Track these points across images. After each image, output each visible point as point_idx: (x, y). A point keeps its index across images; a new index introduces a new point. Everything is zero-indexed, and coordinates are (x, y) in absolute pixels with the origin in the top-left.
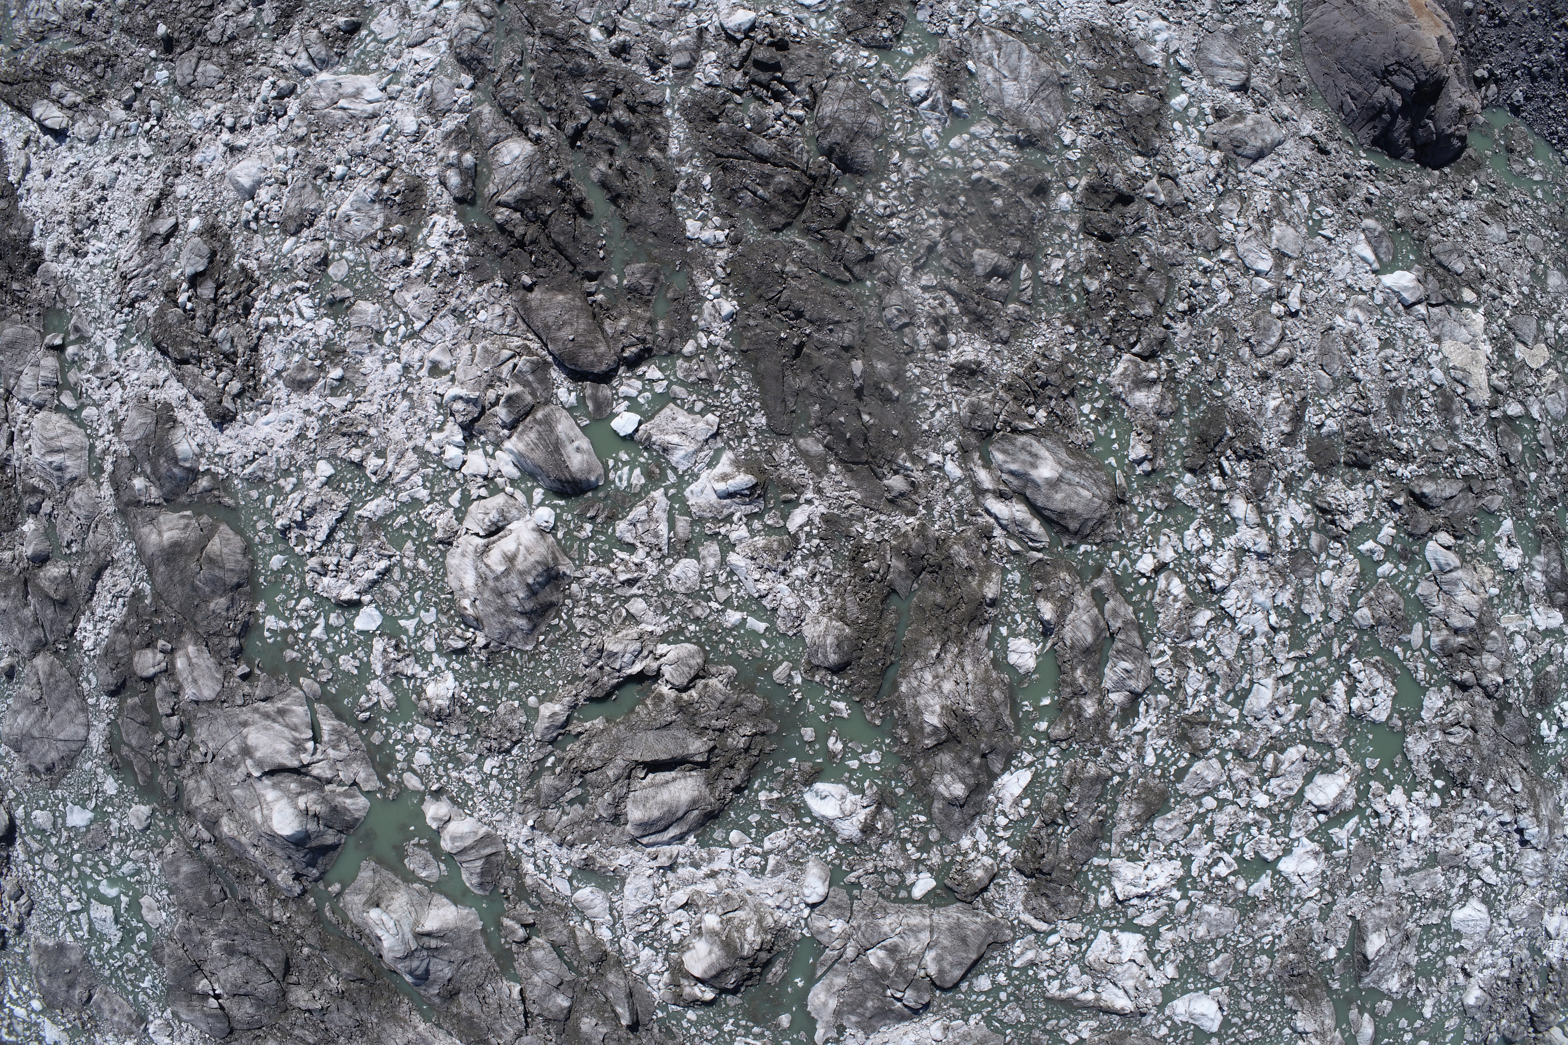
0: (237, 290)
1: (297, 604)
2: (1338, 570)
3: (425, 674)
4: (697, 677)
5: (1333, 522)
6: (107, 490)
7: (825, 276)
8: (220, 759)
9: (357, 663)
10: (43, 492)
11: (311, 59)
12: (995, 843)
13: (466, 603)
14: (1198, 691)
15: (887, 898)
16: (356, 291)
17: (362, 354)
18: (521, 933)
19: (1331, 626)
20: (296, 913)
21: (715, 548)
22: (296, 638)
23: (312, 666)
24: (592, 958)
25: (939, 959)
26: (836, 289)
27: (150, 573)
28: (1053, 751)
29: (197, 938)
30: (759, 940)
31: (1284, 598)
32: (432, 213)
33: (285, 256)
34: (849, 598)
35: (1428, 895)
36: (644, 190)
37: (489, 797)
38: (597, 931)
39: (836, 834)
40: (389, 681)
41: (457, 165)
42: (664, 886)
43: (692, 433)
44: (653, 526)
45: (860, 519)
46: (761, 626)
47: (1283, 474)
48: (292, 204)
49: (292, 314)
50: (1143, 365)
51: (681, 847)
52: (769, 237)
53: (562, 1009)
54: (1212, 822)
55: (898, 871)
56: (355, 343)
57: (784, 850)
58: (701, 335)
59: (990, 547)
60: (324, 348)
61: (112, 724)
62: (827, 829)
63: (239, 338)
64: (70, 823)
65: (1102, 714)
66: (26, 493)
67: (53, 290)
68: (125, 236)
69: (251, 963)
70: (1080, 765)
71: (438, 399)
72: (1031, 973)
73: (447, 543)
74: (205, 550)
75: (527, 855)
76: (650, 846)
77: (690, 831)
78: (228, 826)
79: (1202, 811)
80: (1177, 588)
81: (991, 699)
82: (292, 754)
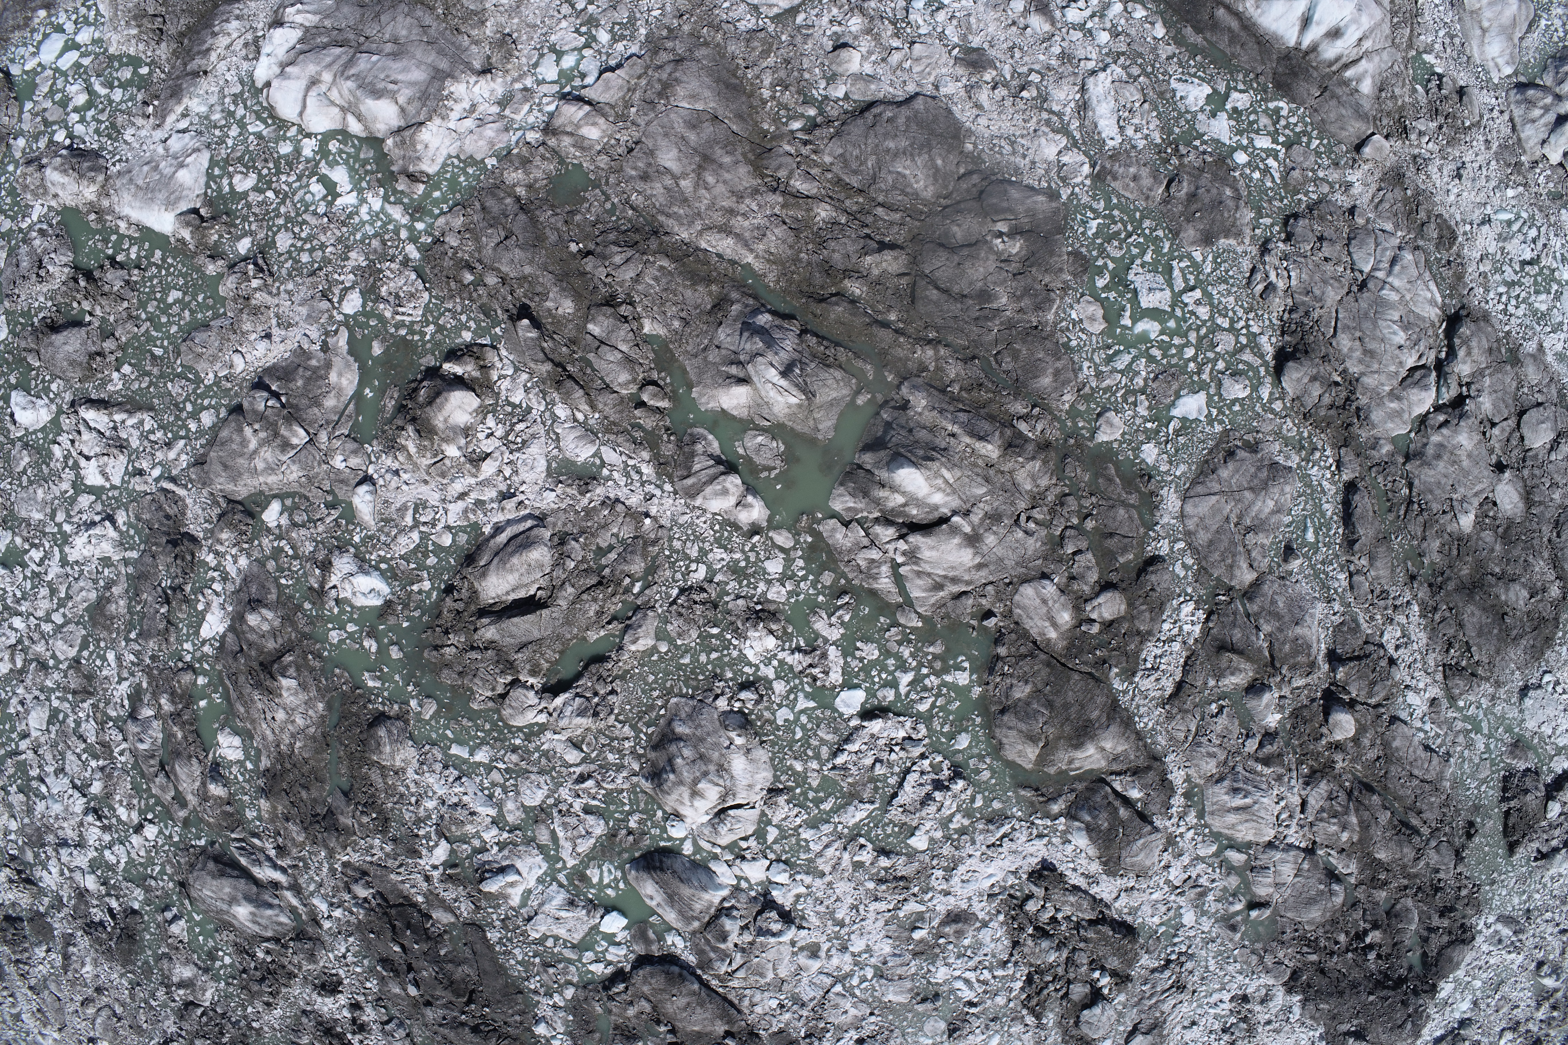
0: (1042, 997)
2: (7, 831)
3: (781, 656)
4: (503, 696)
5: (20, 872)
6: (1177, 778)
8: (1008, 522)
9: (858, 654)
10: (1257, 760)
12: (219, 564)
13: (739, 741)
14: (87, 721)
15: (301, 497)
17: (895, 955)
18: (645, 398)
20: (907, 360)
21: (510, 818)
22: (931, 668)
23: (909, 641)
24: (569, 384)
25: (244, 443)
27: (1115, 701)
28: (188, 658)
29: (1027, 304)
30: (404, 443)
31: (40, 807)
33: (996, 1031)
34: (380, 785)
38: (569, 412)
39: (356, 556)
40: (820, 642)
42: (507, 475)
43: (550, 920)
44: (569, 833)
45: (387, 855)
46: (455, 750)
47: (66, 910)
49: (979, 981)
50: (191, 998)
51: (495, 520)
53: (593, 320)
54: (52, 600)
55: (295, 525)
56: (902, 965)
57: (400, 532)
58: (562, 1004)
59: (275, 840)
60: (937, 955)
61: (1151, 525)
62: (363, 560)
63: (1033, 953)
64: (1202, 397)
65: (155, 696)
66: (1280, 755)
67: (1269, 960)
68: (1186, 1024)
69: (956, 289)
70: (164, 646)
71: (805, 924)
72: (170, 435)
73: (773, 792)
74: (1041, 744)
75: (651, 483)
76: (525, 518)
77: (488, 540)
78: (990, 450)
79: (62, 610)
80: (122, 812)
81: (245, 705)
82: (917, 548)
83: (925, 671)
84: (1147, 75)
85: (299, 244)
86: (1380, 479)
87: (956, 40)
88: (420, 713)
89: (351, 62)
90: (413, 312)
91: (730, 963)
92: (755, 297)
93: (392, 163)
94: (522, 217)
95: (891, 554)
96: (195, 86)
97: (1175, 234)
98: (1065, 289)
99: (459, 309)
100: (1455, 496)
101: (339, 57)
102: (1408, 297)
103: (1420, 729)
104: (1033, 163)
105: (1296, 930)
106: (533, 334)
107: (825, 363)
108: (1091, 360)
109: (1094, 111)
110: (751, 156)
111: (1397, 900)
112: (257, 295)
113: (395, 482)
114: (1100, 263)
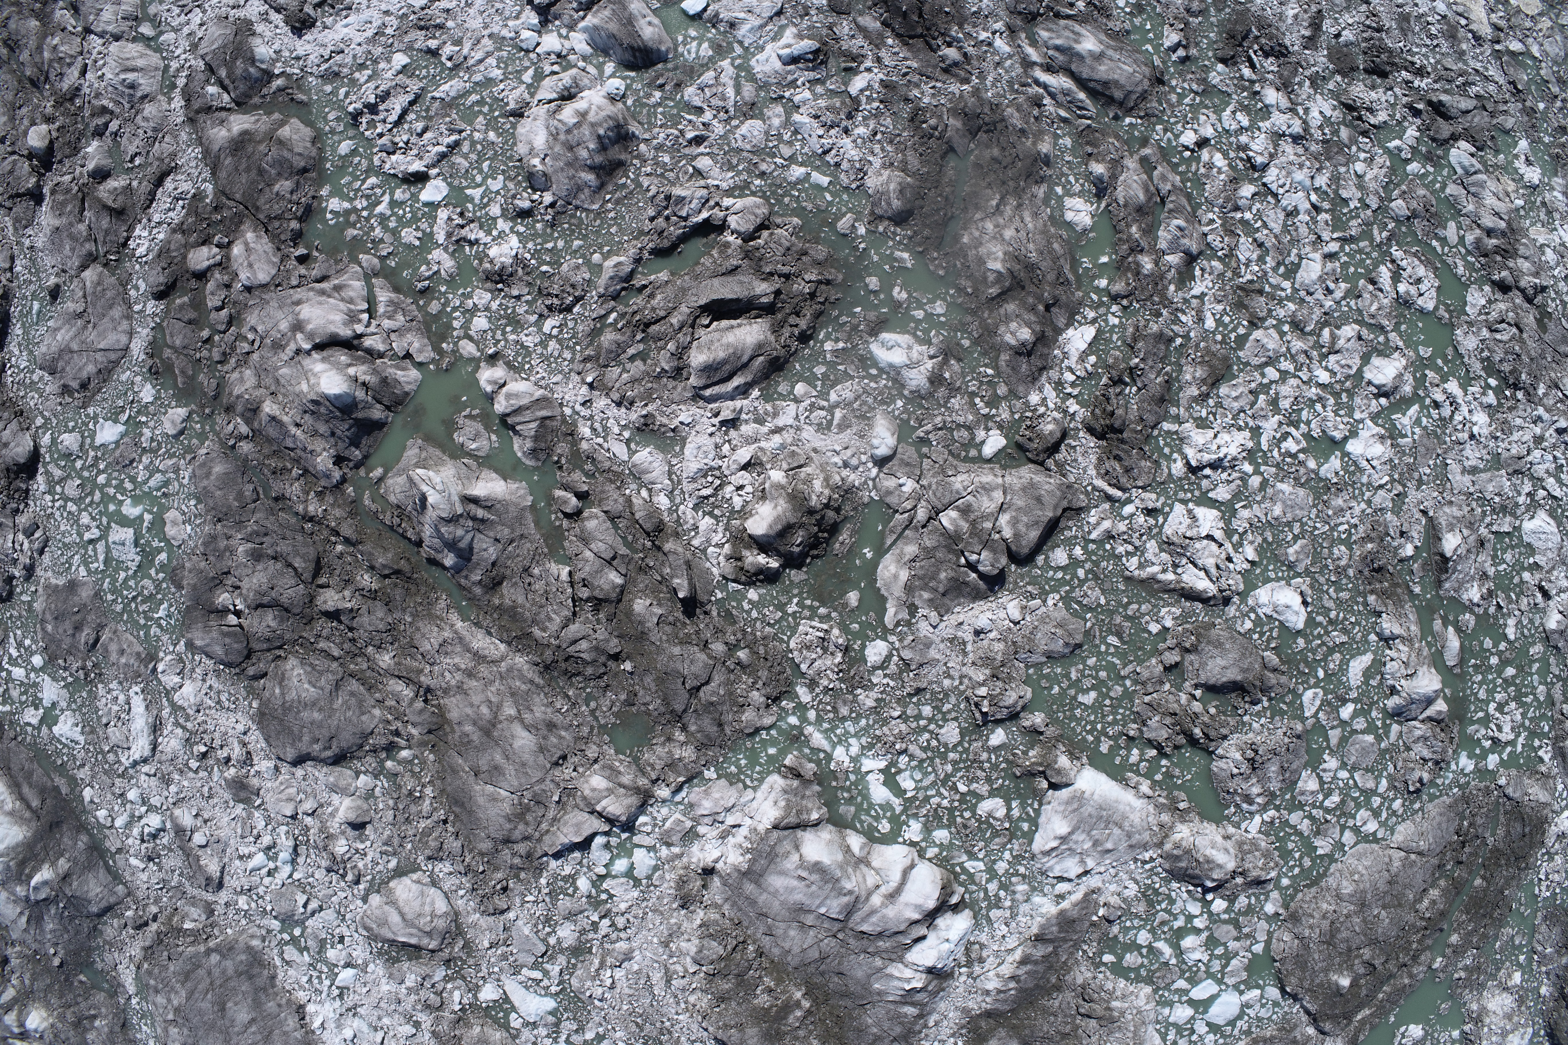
2: (1370, 161)
3: (489, 239)
4: (762, 227)
5: (1360, 118)
6: (178, 102)
8: (268, 341)
9: (420, 235)
10: (112, 112)
12: (1064, 401)
13: (536, 161)
14: (1249, 260)
15: (957, 456)
18: (574, 500)
19: (1369, 212)
20: (332, 505)
21: (779, 109)
22: (359, 216)
23: (373, 241)
24: (648, 526)
25: (1014, 522)
27: (213, 174)
28: (1114, 308)
29: (223, 544)
30: (827, 492)
31: (1322, 181)
34: (910, 153)
35: (1497, 499)
38: (655, 499)
39: (903, 386)
40: (451, 248)
42: (727, 445)
43: (757, 11)
44: (720, 89)
45: (917, 86)
46: (824, 180)
47: (1307, 73)
51: (745, 402)
53: (615, 587)
54: (1277, 394)
55: (969, 428)
57: (850, 404)
59: (1041, 113)
61: (158, 328)
62: (895, 381)
64: (98, 441)
65: (1160, 275)
66: (94, 116)
69: (279, 565)
70: (1142, 323)
72: (1108, 547)
73: (518, 114)
74: (275, 138)
75: (584, 417)
76: (713, 399)
77: (755, 382)
78: (269, 408)
79: (1265, 381)
80: (1220, 162)
81: (1051, 251)
82: (345, 324)
83: (365, 213)
84: (102, 751)
87: (256, 814)
89: (850, 911)
90: (809, 630)
92: (458, 585)
93: (820, 795)
94: (679, 707)
95: (373, 323)
96: (1042, 927)
97: (98, 595)
98: (192, 554)
99: (758, 624)
101: (864, 920)
104: (204, 680)
106: (676, 582)
107: (400, 510)
108: (181, 485)
109: (147, 723)
110: (448, 730)
112: (983, 679)
113: (849, 456)
114: (161, 576)
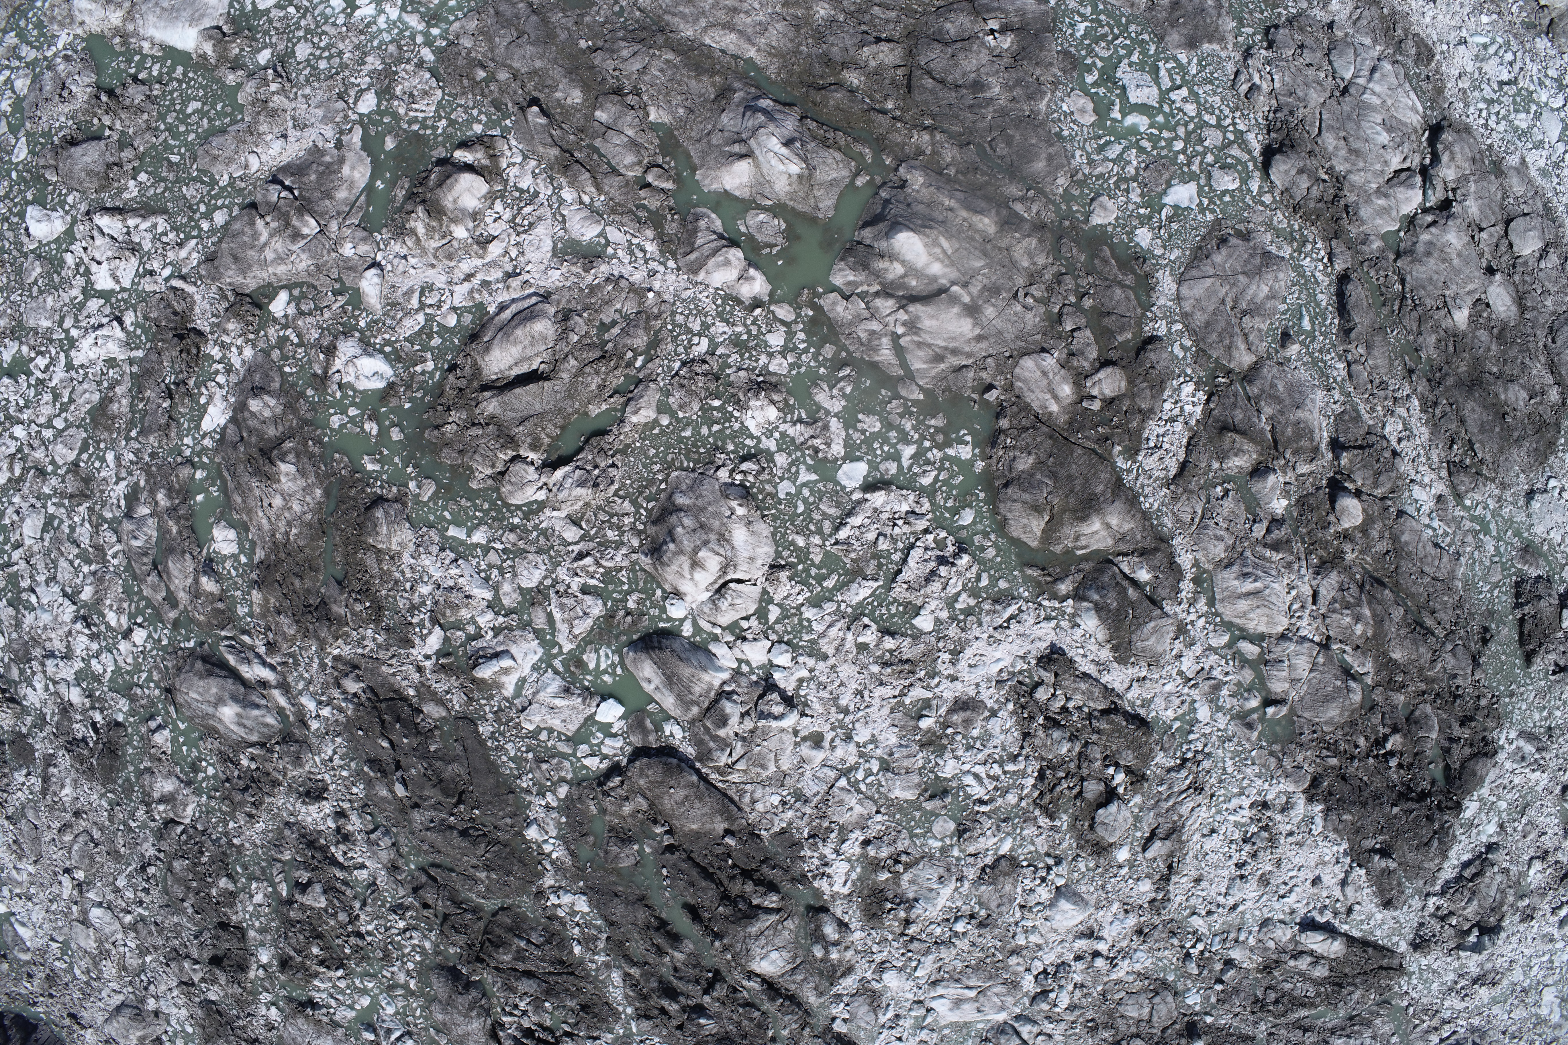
0: (1055, 794)
1: (937, 476)
3: (782, 428)
4: (503, 473)
6: (1185, 561)
7: (452, 870)
8: (1006, 295)
9: (860, 426)
10: (1265, 546)
11: (1018, 1034)
12: (224, 356)
13: (741, 511)
14: (82, 526)
15: (309, 286)
16: (920, 808)
17: (901, 746)
18: (650, 178)
21: (506, 602)
22: (933, 440)
23: (911, 414)
24: (577, 167)
25: (256, 235)
26: (439, 859)
27: (1120, 480)
28: (188, 452)
29: (1019, 94)
30: (412, 224)
31: (29, 619)
32: (850, 894)
33: (1008, 834)
34: (376, 572)
36: (636, 936)
37: (699, 312)
38: (575, 195)
39: (360, 340)
40: (821, 414)
41: (827, 945)
42: (514, 256)
43: (544, 710)
44: (566, 615)
45: (379, 646)
46: (452, 532)
47: (48, 729)
48: (1008, 888)
49: (989, 776)
50: (171, 815)
51: (500, 299)
52: (509, 901)
53: (601, 107)
54: (54, 406)
55: (301, 313)
56: (908, 756)
57: (405, 315)
58: (555, 804)
59: (266, 635)
60: (945, 747)
61: (1148, 307)
62: (368, 344)
63: (1045, 746)
64: (1192, 187)
65: (152, 494)
66: (1288, 541)
67: (1288, 763)
68: (1205, 831)
69: (950, 78)
70: (164, 442)
71: (807, 712)
72: (182, 236)
73: (775, 567)
74: (1047, 518)
75: (654, 260)
76: (529, 296)
77: (493, 318)
78: (987, 225)
79: (64, 415)
80: (112, 618)
81: (242, 494)
82: (917, 318)
83: (927, 444)
85: (318, 53)
86: (1372, 273)
88: (418, 495)
90: (426, 108)
91: (730, 754)
92: (757, 88)
94: (534, 18)
95: (891, 327)
97: (1160, 38)
98: (1055, 84)
99: (471, 104)
100: (1447, 293)
102: (1389, 102)
103: (1428, 526)
105: (1314, 732)
106: (542, 121)
107: (825, 143)
111: (1416, 706)
112: (275, 98)
113: (402, 265)
114: (1089, 61)
